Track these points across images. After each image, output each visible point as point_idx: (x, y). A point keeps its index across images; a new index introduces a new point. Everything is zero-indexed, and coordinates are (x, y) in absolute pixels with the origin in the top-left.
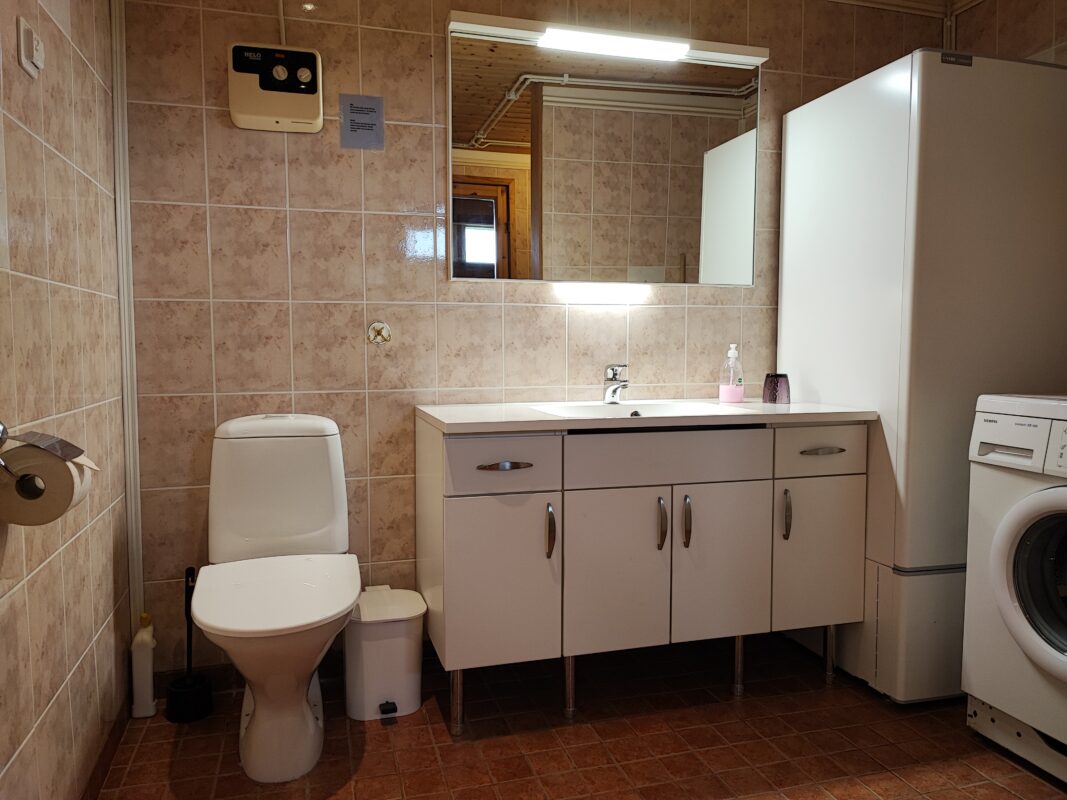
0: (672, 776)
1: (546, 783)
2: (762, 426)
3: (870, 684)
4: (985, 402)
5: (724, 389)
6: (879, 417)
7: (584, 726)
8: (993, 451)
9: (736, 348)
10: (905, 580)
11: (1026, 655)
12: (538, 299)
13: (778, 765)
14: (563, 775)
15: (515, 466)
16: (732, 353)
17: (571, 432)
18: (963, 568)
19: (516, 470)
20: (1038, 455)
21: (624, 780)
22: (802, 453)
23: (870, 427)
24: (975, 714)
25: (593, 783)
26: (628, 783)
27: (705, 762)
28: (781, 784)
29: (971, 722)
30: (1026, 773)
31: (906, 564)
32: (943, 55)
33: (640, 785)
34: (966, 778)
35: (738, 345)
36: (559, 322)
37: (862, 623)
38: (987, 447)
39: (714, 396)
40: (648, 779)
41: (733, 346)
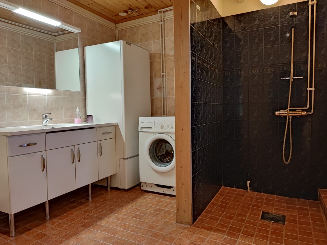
0: (86, 221)
1: (54, 235)
2: (94, 128)
3: (119, 188)
4: (140, 119)
5: (76, 120)
6: (118, 124)
7: (54, 220)
8: (143, 129)
9: (79, 109)
10: (126, 161)
11: (153, 169)
12: (17, 93)
13: (109, 209)
14: (57, 231)
15: (28, 145)
16: (78, 110)
17: (47, 133)
18: (138, 155)
19: (29, 147)
20: (153, 128)
21: (75, 226)
22: (103, 134)
23: (116, 126)
24: (143, 186)
25: (67, 230)
26: (76, 226)
27: (93, 215)
28: (112, 212)
29: (142, 188)
30: (153, 194)
31: (126, 157)
32: (127, 42)
33: (80, 225)
34: (145, 198)
35: (79, 107)
36: (25, 100)
37: (116, 174)
38: (142, 128)
39: (73, 122)
40: (81, 223)
41: (78, 108)
